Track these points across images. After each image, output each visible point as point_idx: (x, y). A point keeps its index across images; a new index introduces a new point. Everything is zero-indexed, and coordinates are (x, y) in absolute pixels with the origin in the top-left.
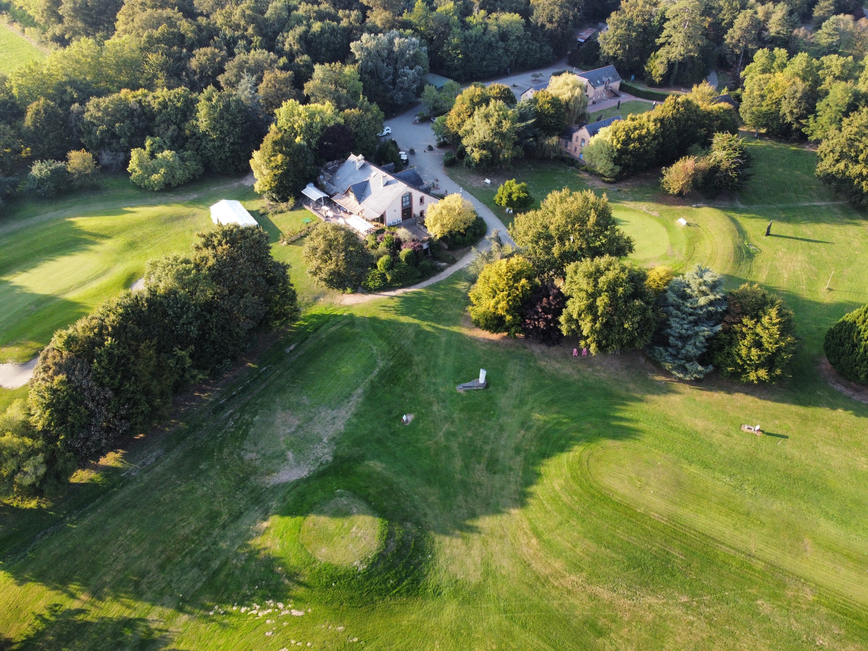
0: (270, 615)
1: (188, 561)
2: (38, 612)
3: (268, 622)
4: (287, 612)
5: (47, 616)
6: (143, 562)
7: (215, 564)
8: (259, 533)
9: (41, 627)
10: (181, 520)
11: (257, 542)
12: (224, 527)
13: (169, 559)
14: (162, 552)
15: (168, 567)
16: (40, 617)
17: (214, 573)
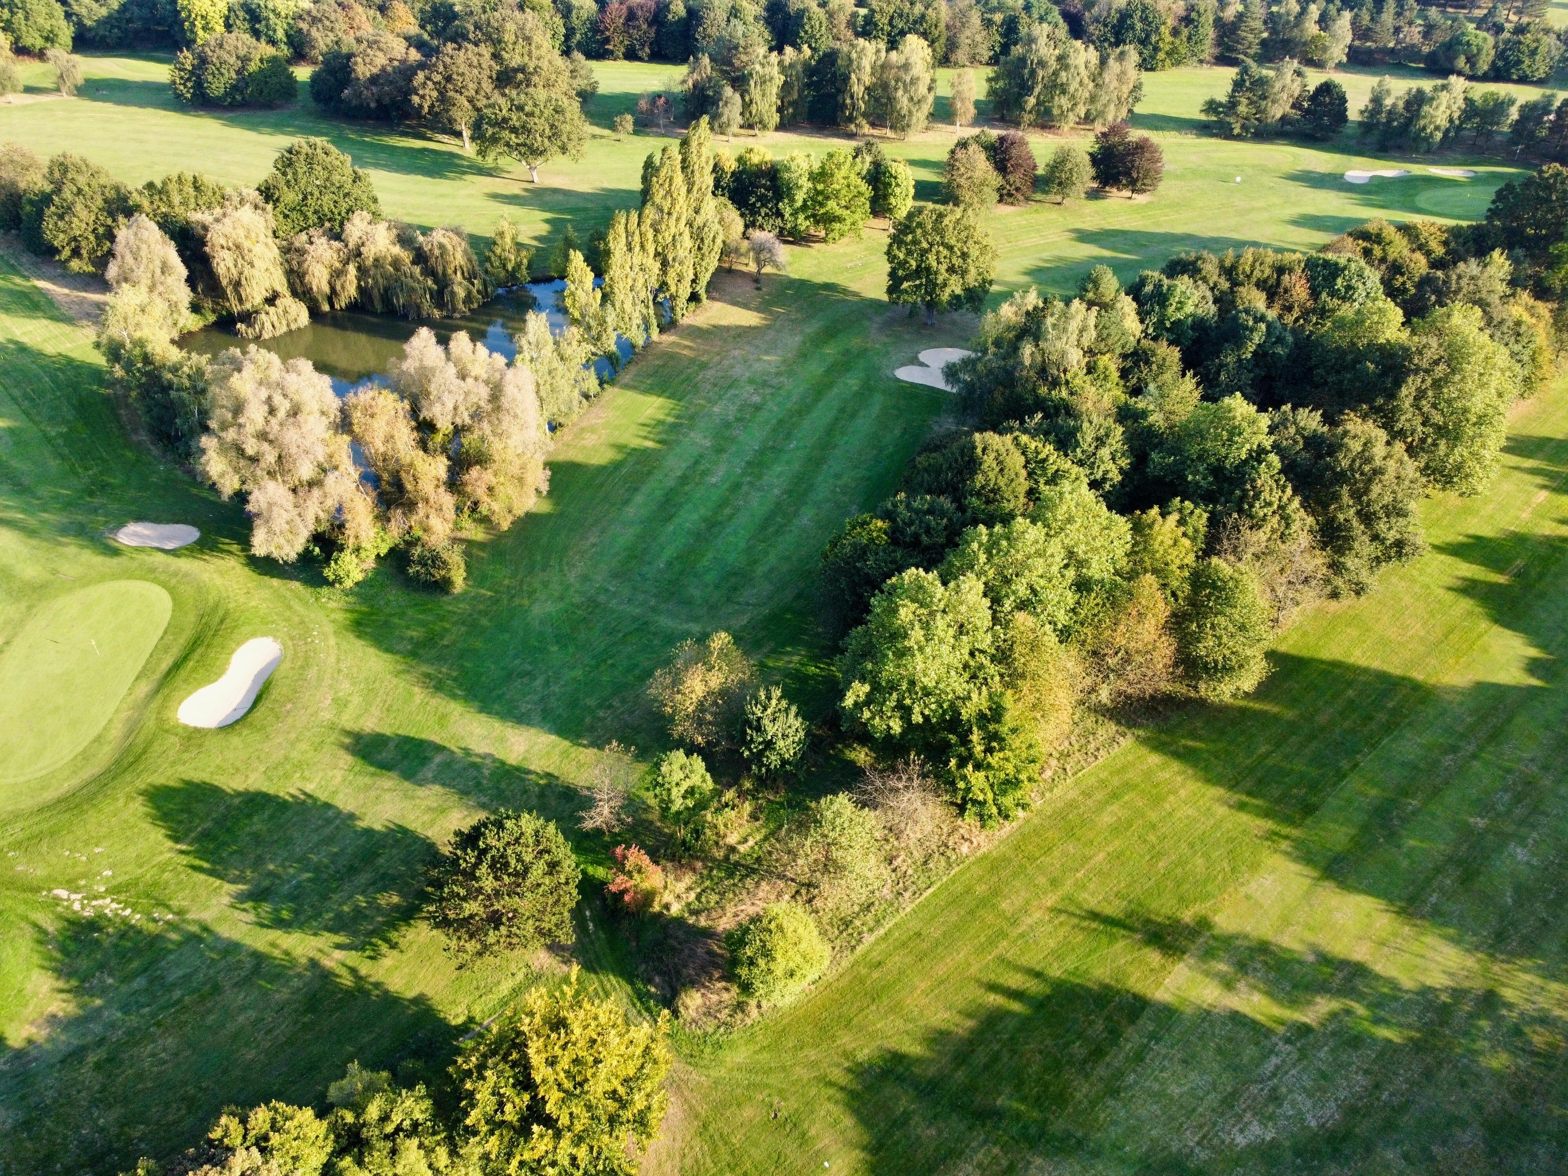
0: (95, 898)
1: (177, 994)
2: (395, 953)
3: (102, 889)
4: (73, 897)
5: (384, 948)
6: (241, 998)
7: (139, 983)
8: (53, 1019)
9: (394, 935)
10: (165, 1062)
11: (62, 1006)
12: (101, 1042)
13: (203, 999)
14: (209, 1012)
15: (207, 988)
16: (393, 946)
17: (145, 970)
